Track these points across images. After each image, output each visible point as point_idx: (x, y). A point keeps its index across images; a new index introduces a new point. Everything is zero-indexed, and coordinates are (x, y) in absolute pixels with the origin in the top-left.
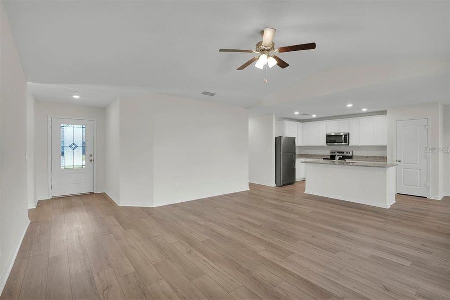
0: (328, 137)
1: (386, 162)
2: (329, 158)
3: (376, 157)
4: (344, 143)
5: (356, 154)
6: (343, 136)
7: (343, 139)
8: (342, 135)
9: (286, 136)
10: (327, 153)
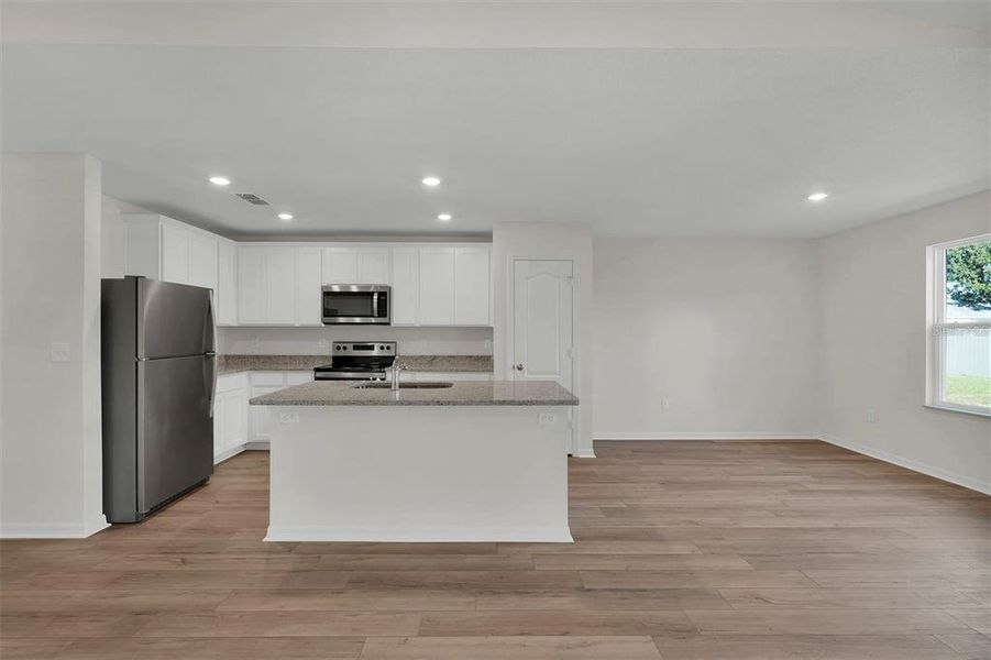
0: (328, 295)
1: (491, 370)
2: (329, 363)
3: (453, 357)
4: (379, 316)
5: (406, 348)
6: (375, 297)
7: (375, 306)
8: (372, 294)
9: (166, 280)
10: (324, 349)
